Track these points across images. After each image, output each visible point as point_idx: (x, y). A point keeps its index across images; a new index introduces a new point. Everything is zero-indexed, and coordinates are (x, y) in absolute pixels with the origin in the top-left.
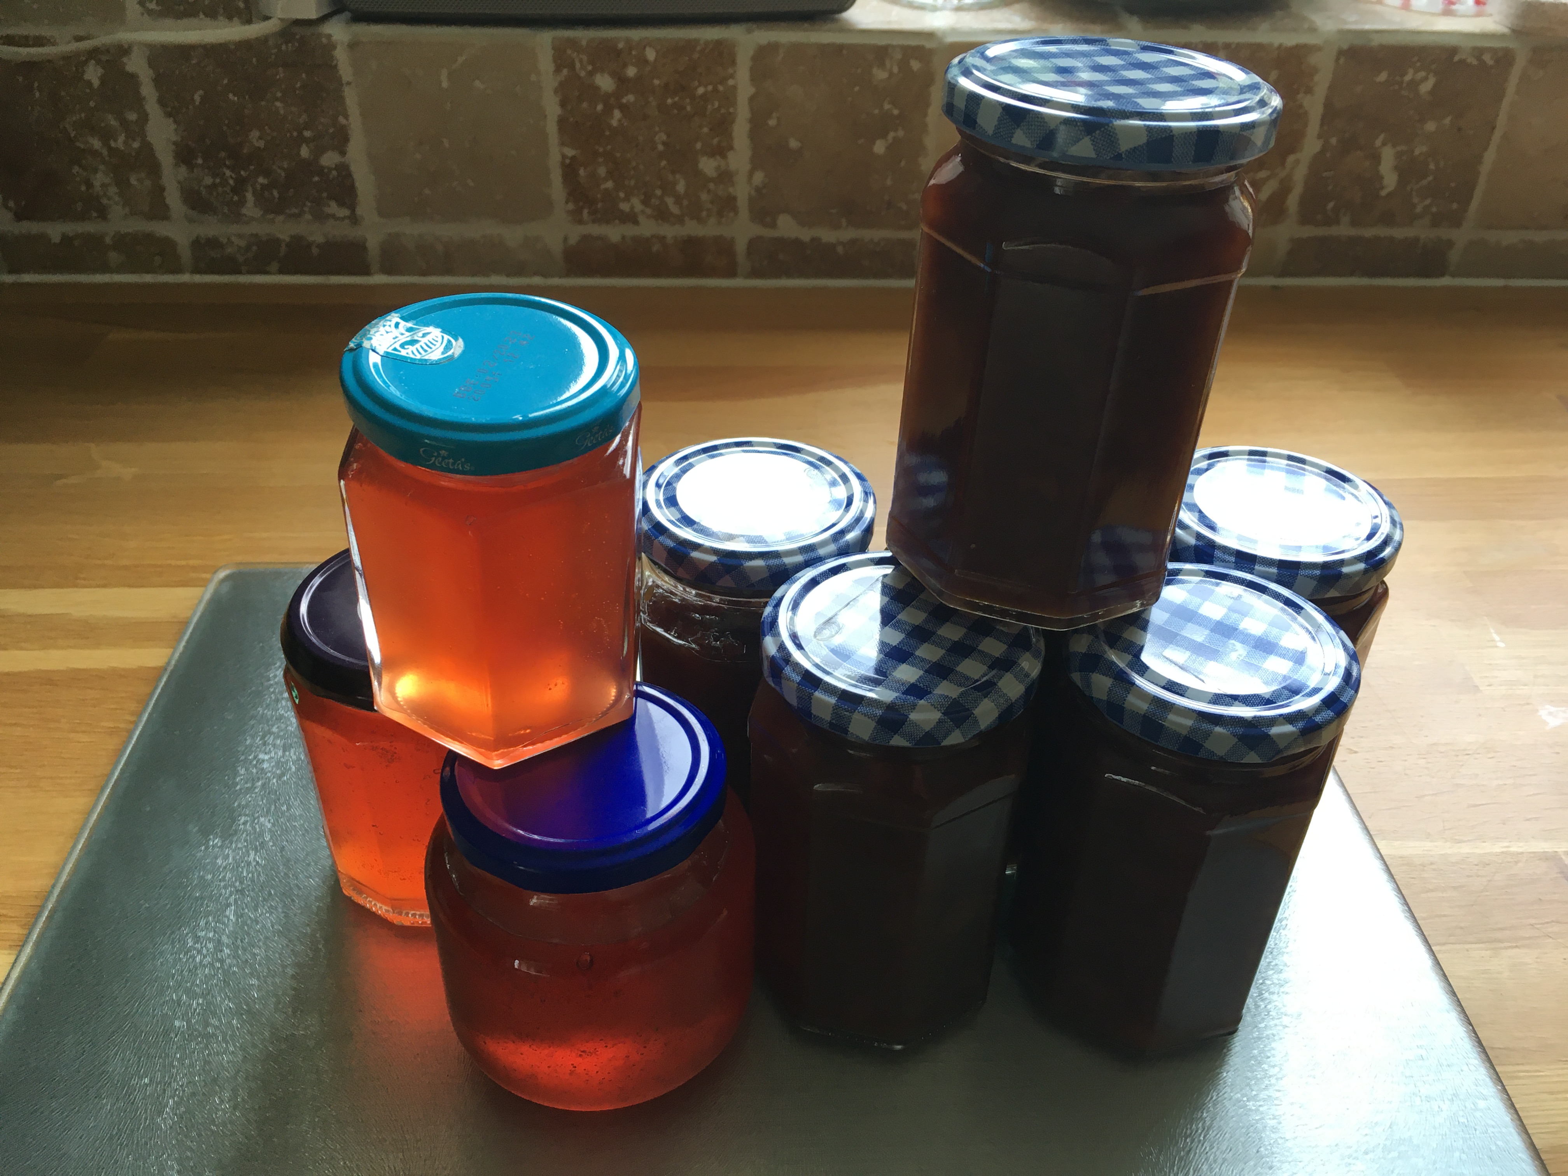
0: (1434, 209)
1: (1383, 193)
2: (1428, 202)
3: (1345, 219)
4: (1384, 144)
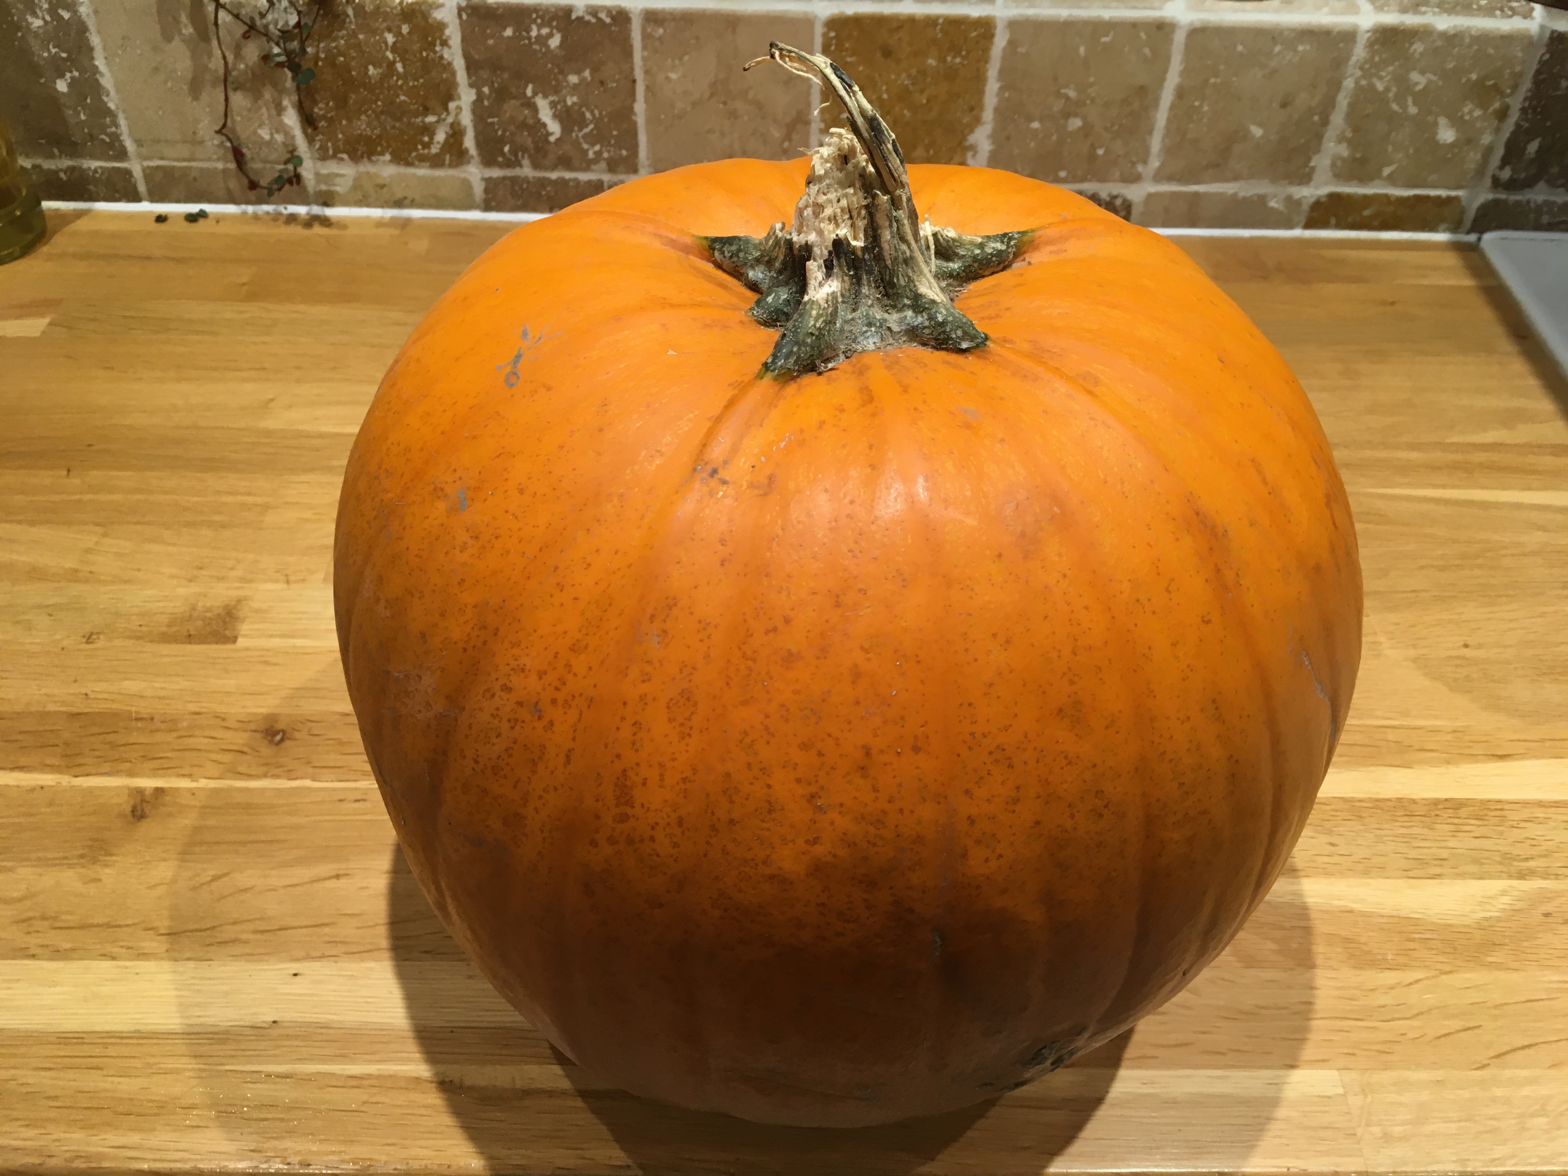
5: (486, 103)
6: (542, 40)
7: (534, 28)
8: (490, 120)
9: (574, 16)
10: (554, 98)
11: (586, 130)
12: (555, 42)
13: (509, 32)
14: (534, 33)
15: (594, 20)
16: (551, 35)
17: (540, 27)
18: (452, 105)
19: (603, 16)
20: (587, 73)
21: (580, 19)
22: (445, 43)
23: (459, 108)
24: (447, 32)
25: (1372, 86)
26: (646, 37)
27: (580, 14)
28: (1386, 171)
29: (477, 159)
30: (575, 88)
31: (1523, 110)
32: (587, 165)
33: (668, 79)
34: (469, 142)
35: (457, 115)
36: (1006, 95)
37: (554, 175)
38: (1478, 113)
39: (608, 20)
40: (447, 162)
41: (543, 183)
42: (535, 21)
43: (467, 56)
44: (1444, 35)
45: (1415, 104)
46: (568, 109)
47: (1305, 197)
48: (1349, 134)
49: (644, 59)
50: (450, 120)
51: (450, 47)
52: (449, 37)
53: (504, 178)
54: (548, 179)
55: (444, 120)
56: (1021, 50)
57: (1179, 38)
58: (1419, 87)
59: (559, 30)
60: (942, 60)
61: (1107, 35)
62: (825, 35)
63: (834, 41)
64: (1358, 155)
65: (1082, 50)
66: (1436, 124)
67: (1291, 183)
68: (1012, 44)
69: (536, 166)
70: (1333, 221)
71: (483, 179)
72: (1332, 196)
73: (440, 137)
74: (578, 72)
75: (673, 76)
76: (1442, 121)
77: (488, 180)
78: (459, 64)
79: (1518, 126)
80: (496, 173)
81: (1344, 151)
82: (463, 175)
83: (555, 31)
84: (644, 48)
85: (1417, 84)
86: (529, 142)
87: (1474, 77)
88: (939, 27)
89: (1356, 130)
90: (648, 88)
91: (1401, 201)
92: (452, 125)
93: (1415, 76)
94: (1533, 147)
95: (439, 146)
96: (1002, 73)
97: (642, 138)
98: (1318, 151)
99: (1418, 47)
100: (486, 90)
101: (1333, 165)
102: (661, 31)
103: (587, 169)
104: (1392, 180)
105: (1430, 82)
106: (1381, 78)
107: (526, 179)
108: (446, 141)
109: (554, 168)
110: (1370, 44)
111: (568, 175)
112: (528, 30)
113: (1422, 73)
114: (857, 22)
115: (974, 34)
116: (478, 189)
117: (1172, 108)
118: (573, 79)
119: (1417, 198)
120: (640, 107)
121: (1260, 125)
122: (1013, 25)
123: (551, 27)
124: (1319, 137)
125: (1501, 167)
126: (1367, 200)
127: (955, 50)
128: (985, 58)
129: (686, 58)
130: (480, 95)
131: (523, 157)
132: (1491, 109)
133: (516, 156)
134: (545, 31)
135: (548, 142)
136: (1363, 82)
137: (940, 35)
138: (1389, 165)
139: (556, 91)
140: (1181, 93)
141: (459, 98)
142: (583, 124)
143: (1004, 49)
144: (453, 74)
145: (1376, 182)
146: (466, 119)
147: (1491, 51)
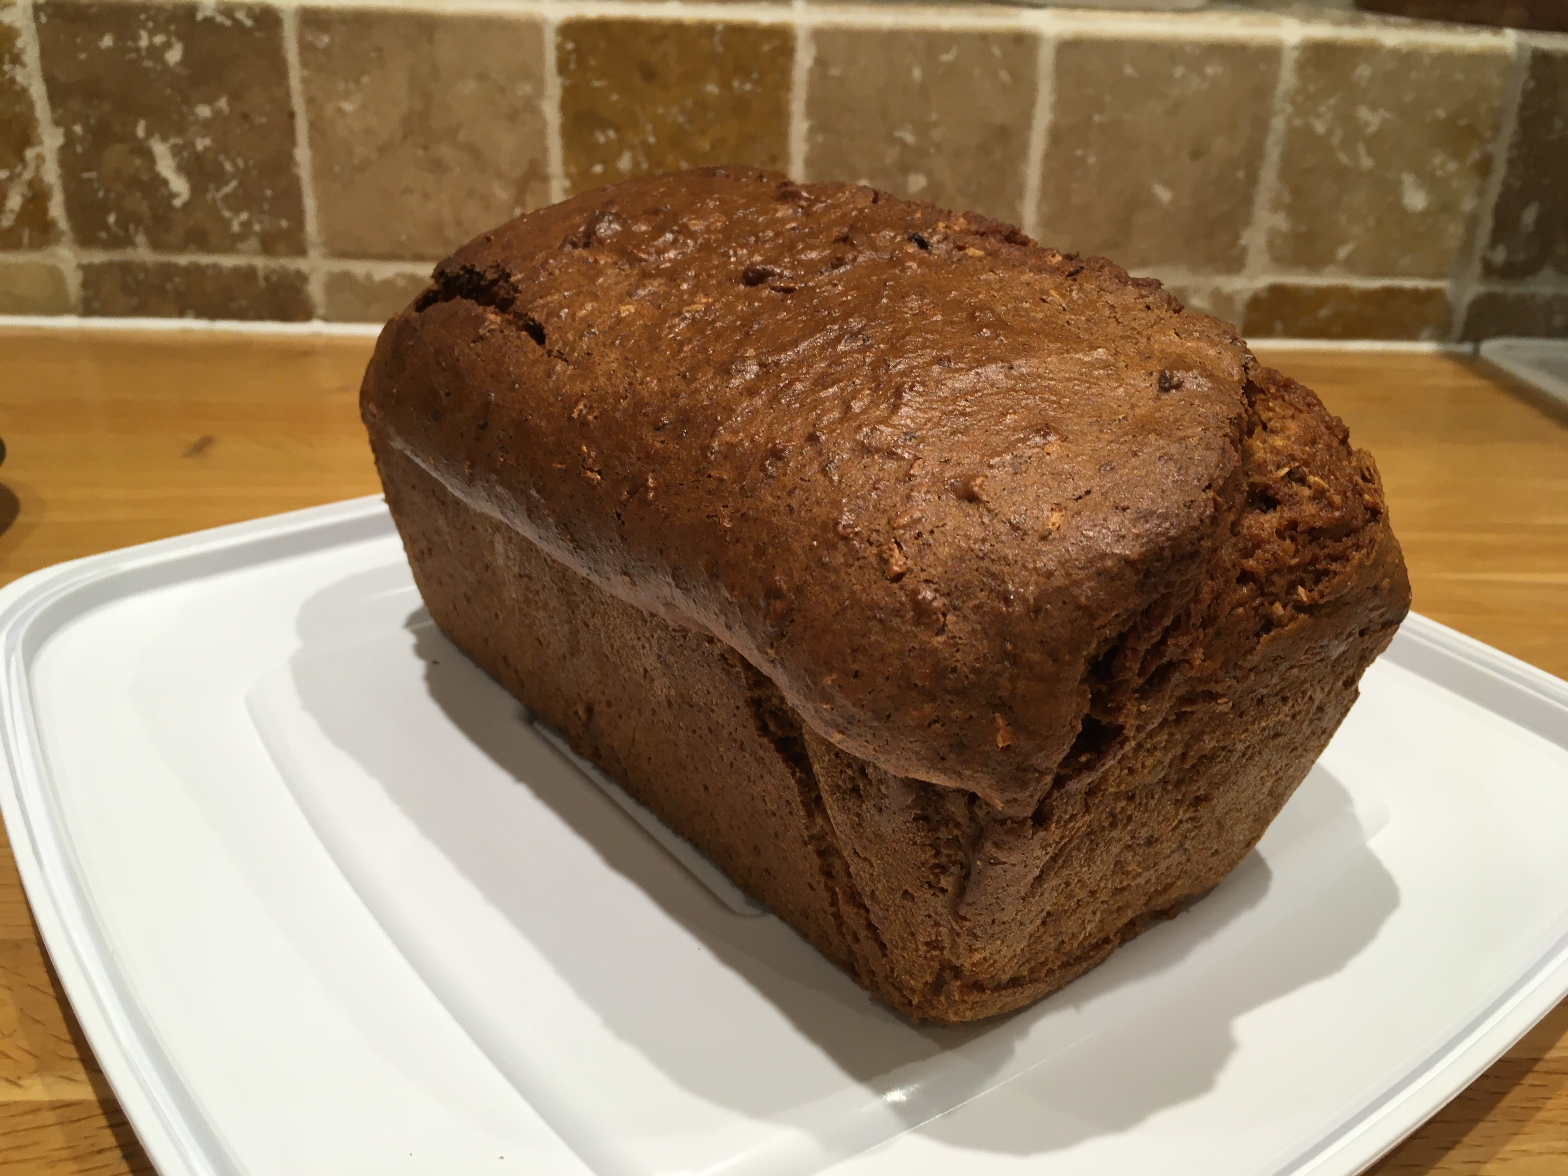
0: (257, 227)
1: (178, 203)
2: (244, 216)
3: (140, 239)
4: (149, 133)
5: (79, 149)
6: (156, 53)
7: (144, 34)
8: (86, 175)
9: (200, 16)
10: (178, 141)
11: (228, 189)
12: (174, 56)
13: (107, 41)
14: (144, 42)
15: (228, 23)
16: (168, 46)
17: (152, 33)
18: (30, 154)
19: (241, 16)
20: (223, 103)
21: (208, 21)
22: (16, 60)
23: (40, 158)
24: (20, 43)
25: (1309, 129)
26: (305, 48)
27: (209, 13)
28: (1343, 252)
29: (69, 236)
30: (207, 126)
31: (1511, 162)
32: (230, 244)
33: (340, 111)
34: (57, 209)
35: (38, 168)
36: (820, 138)
37: (183, 260)
38: (1452, 166)
39: (249, 23)
40: (26, 240)
41: (168, 271)
42: (143, 25)
43: (49, 80)
44: (1395, 53)
45: (1370, 153)
46: (198, 158)
47: (1238, 292)
48: (1287, 198)
49: (305, 81)
50: (28, 175)
51: (24, 65)
52: (23, 51)
53: (111, 265)
54: (176, 266)
55: (20, 175)
56: (834, 72)
57: (1046, 58)
58: (1372, 129)
59: (180, 38)
60: (726, 86)
61: (947, 51)
62: (560, 47)
63: (574, 57)
64: (1302, 229)
65: (917, 73)
66: (1399, 183)
67: (1218, 272)
68: (821, 63)
69: (156, 245)
70: (1279, 326)
71: (81, 267)
72: (1277, 291)
73: (15, 202)
74: (210, 101)
75: (348, 107)
76: (1408, 179)
77: (87, 269)
78: (38, 91)
79: (1506, 184)
80: (98, 257)
81: (1281, 222)
82: (50, 261)
83: (173, 39)
84: (304, 64)
85: (1367, 124)
86: (144, 208)
87: (1441, 113)
88: (717, 39)
89: (1296, 191)
90: (314, 126)
91: (1367, 296)
92: (31, 184)
93: (1364, 113)
94: (1530, 216)
95: (12, 217)
96: (813, 106)
97: (310, 203)
98: (1247, 222)
99: (1364, 71)
100: (78, 129)
101: (1271, 244)
102: (326, 39)
103: (230, 249)
104: (1351, 265)
105: (1384, 122)
106: (1318, 116)
107: (143, 267)
108: (24, 207)
109: (182, 249)
110: (1302, 66)
111: (205, 259)
112: (136, 38)
113: (1373, 107)
114: (603, 26)
115: (766, 48)
116: (73, 282)
117: (1047, 158)
118: (204, 111)
119: (1389, 293)
120: (303, 154)
121: (1168, 184)
122: (820, 35)
123: (168, 34)
124: (1247, 201)
125: (1493, 244)
126: (1323, 295)
127: (742, 71)
128: (784, 83)
129: (365, 80)
130: (69, 136)
131: (136, 231)
132: (1470, 161)
133: (126, 229)
134: (159, 39)
135: (171, 207)
136: (1298, 122)
137: (720, 49)
138: (1345, 242)
139: (180, 129)
140: (1056, 136)
141: (41, 143)
142: (220, 179)
143: (811, 72)
144: (31, 105)
145: (1331, 268)
146: (51, 174)
147: (1459, 76)
